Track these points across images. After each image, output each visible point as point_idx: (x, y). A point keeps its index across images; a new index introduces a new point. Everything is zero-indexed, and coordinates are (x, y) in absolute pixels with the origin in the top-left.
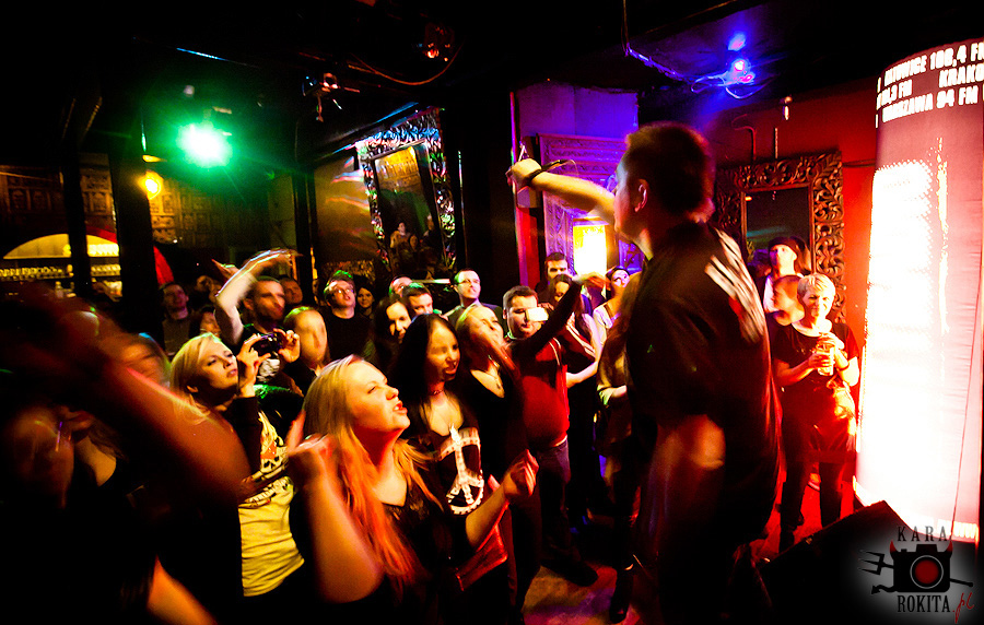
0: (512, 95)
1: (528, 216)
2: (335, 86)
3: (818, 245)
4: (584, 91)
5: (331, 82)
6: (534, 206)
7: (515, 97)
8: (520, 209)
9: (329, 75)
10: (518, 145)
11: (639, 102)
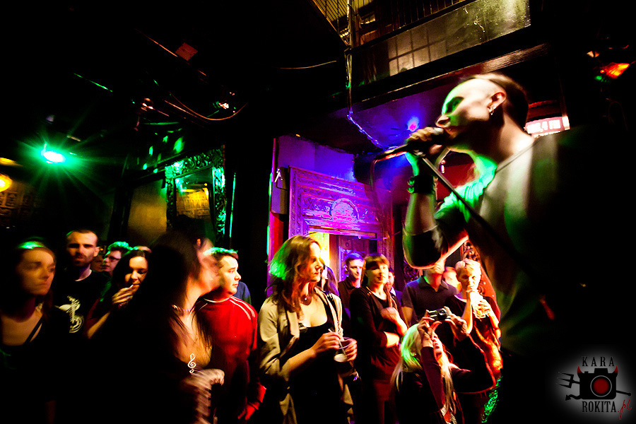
0: (274, 139)
1: (278, 219)
2: (151, 108)
3: (466, 255)
4: (322, 147)
5: (148, 104)
6: (282, 212)
7: (277, 140)
8: (273, 213)
9: (148, 99)
10: (276, 170)
11: (355, 160)
